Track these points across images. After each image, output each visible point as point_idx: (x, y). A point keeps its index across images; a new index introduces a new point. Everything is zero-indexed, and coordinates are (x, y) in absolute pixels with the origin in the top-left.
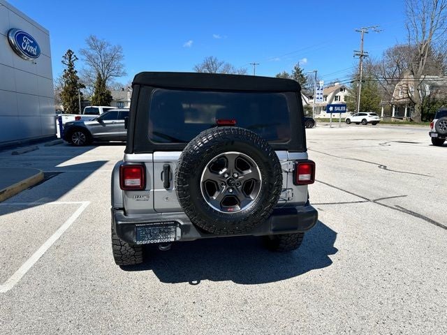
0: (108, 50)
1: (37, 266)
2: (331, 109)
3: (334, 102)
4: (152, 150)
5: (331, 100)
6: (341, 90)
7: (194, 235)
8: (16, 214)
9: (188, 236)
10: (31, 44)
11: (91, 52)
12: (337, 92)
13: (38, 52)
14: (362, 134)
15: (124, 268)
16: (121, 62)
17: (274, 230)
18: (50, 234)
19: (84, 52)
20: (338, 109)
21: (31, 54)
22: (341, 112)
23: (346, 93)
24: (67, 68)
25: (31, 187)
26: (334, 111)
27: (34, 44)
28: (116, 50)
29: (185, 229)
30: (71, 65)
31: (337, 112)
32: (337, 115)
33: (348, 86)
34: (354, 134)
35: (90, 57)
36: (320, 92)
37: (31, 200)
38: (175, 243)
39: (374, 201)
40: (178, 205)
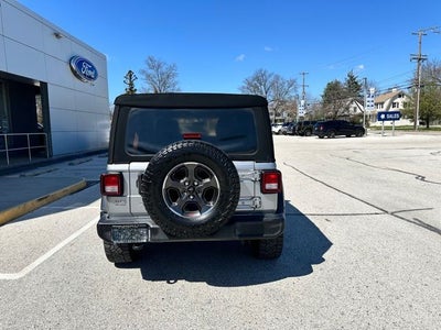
0: (164, 69)
1: (50, 260)
2: (383, 116)
3: (391, 110)
4: (129, 161)
5: (388, 108)
6: (400, 96)
7: (162, 237)
8: (52, 215)
9: (157, 237)
10: (89, 69)
11: (150, 71)
12: (394, 98)
13: (96, 74)
14: (416, 142)
15: (118, 265)
16: (176, 79)
17: (240, 236)
18: (71, 233)
19: (143, 72)
20: (391, 116)
21: (90, 77)
22: (394, 120)
23: (404, 99)
24: (128, 87)
25: (72, 194)
26: (386, 119)
27: (93, 69)
28: (171, 68)
29: (154, 231)
30: (131, 84)
31: (390, 119)
32: (388, 123)
33: (407, 91)
34: (407, 143)
35: (148, 76)
36: (370, 99)
37: (67, 204)
38: (147, 243)
39: (392, 214)
40: (144, 210)
